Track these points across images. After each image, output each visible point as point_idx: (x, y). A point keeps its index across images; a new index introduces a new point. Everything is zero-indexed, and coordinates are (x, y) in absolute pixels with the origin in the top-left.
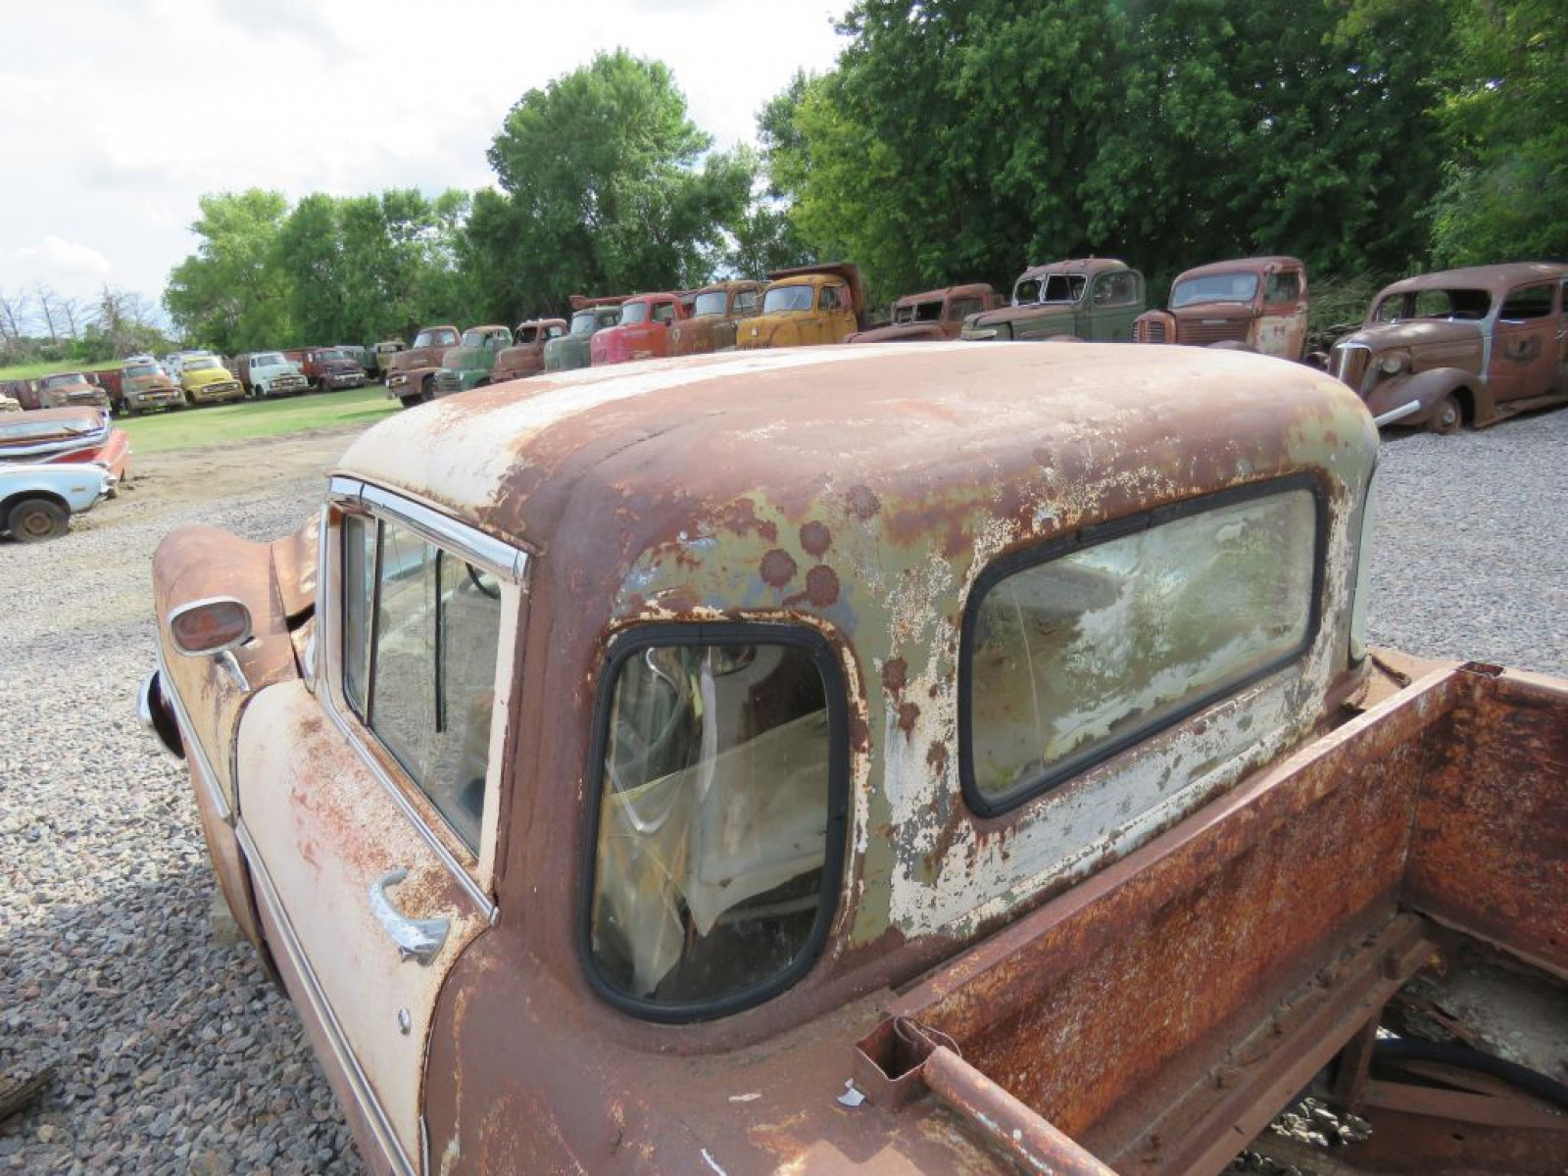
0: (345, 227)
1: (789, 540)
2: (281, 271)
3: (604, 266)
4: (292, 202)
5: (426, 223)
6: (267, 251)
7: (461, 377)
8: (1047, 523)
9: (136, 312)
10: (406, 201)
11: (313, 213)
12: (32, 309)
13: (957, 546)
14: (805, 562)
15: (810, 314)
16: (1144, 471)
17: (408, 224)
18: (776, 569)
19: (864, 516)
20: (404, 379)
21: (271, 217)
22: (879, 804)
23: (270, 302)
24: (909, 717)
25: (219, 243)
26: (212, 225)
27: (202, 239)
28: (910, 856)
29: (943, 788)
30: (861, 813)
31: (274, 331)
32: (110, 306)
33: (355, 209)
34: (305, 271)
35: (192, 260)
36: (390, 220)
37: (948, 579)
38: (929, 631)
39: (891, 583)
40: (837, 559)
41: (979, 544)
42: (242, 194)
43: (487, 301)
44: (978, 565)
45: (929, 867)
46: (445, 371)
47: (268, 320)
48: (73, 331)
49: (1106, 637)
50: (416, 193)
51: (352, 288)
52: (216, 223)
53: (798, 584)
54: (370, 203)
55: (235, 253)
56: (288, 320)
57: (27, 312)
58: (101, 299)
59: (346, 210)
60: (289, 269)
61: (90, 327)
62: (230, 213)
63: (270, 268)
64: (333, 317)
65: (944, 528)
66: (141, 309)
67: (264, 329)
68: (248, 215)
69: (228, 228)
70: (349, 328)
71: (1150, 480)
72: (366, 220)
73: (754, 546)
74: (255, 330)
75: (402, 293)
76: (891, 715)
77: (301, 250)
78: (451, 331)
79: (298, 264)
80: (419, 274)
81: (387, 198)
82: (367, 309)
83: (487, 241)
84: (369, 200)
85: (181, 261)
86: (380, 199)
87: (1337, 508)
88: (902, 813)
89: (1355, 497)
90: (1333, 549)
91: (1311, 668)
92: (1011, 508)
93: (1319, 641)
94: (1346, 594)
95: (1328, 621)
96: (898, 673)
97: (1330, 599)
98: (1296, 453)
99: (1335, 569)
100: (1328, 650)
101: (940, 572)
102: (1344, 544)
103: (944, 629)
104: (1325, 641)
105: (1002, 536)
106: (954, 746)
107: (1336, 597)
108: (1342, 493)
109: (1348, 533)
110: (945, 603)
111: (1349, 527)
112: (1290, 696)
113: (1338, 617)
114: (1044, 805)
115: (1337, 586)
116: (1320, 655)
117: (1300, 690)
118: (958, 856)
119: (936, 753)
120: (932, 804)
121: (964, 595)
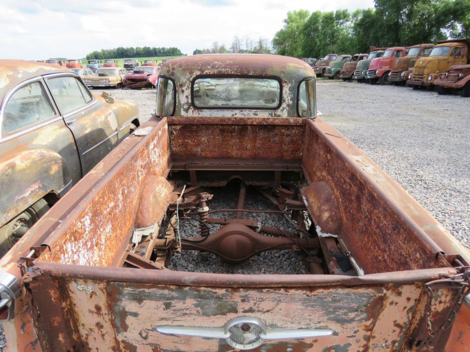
0: (322, 22)
1: (171, 69)
2: (302, 35)
3: (401, 37)
4: (311, 13)
5: (347, 21)
6: (301, 28)
7: (333, 70)
8: (207, 73)
9: (266, 45)
10: (342, 13)
11: (315, 17)
12: (244, 42)
13: (191, 73)
14: (171, 71)
15: (446, 57)
16: (227, 69)
17: (341, 21)
18: (168, 71)
19: (180, 67)
20: (318, 69)
21: (304, 18)
22: (179, 101)
23: (297, 44)
24: (183, 91)
25: (289, 25)
26: (289, 20)
27: (285, 24)
28: (184, 108)
29: (188, 101)
30: (177, 101)
31: (296, 52)
32: (260, 42)
33: (327, 16)
34: (308, 35)
35: (282, 30)
36: (336, 20)
37: (189, 77)
38: (186, 82)
39: (181, 75)
40: (175, 72)
41: (194, 73)
42: (298, 11)
43: (358, 47)
44: (194, 76)
45: (187, 110)
46: (329, 67)
47: (295, 49)
48: (251, 49)
49: (221, 92)
50: (347, 10)
51: (320, 41)
52: (290, 20)
53: (170, 73)
54: (332, 14)
55: (292, 28)
56: (301, 50)
57: (243, 43)
58: (259, 40)
59: (324, 16)
60: (304, 34)
61: (255, 48)
62: (294, 17)
63: (300, 34)
64: (312, 49)
65: (190, 71)
66: (267, 44)
67: (294, 51)
68: (298, 17)
69: (292, 21)
70: (316, 53)
71: (229, 71)
72: (329, 19)
73: (167, 68)
74: (292, 52)
75: (334, 43)
76: (180, 90)
77: (309, 28)
78: (336, 56)
79: (307, 33)
80: (340, 37)
81: (337, 12)
82: (322, 47)
83: (362, 27)
84: (331, 13)
85: (279, 30)
86: (335, 13)
87: (284, 84)
88: (182, 102)
89: (292, 84)
90: (284, 92)
91: (279, 112)
92: (201, 70)
93: (281, 108)
94: (291, 102)
95: (284, 105)
96: (181, 86)
97: (284, 101)
98: (270, 73)
99: (285, 96)
100: (285, 111)
101: (188, 75)
102: (288, 92)
103: (188, 82)
104: (284, 108)
105: (198, 73)
106: (190, 97)
107: (287, 101)
108: (286, 82)
109: (289, 90)
110: (188, 79)
111: (290, 89)
112: (271, 115)
113: (288, 105)
114: (206, 110)
115: (287, 99)
116: (282, 110)
117: (275, 115)
118: (191, 111)
119: (187, 97)
120: (187, 103)
121: (191, 79)
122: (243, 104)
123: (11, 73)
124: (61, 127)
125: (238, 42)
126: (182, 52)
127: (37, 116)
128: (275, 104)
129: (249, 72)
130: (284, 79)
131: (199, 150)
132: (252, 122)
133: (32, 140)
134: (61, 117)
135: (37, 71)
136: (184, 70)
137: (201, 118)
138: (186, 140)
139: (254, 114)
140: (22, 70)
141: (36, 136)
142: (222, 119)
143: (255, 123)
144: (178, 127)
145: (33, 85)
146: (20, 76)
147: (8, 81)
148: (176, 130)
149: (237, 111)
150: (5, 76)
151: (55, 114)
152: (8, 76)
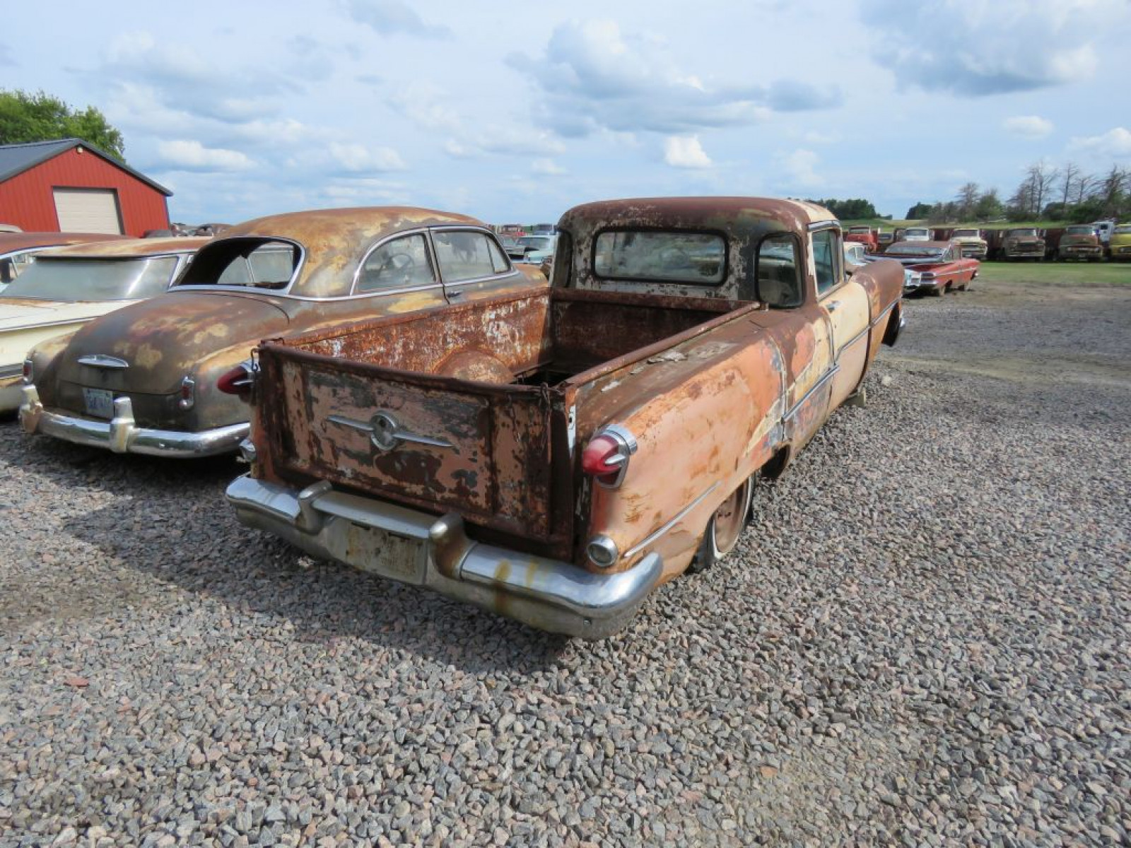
8: (615, 224)
28: (580, 277)
29: (586, 267)
30: (573, 266)
37: (591, 230)
38: (586, 238)
39: (581, 228)
40: (574, 222)
41: (599, 225)
53: (568, 224)
57: (1053, 185)
58: (1107, 176)
65: (593, 221)
76: (578, 249)
87: (731, 244)
88: (579, 268)
89: (745, 243)
90: (731, 256)
91: (722, 291)
92: (608, 220)
93: (727, 284)
94: (745, 274)
95: (731, 279)
96: (579, 243)
97: (732, 272)
98: (708, 224)
99: (733, 264)
100: (733, 289)
101: (589, 228)
102: (738, 256)
103: (588, 238)
104: (731, 285)
105: (603, 224)
106: (589, 260)
107: (736, 273)
108: (734, 240)
109: (740, 253)
110: (589, 233)
111: (742, 252)
112: (710, 295)
113: (739, 280)
114: (609, 282)
115: (736, 269)
116: (729, 288)
117: (716, 296)
118: (589, 282)
119: (585, 260)
120: (585, 269)
121: (593, 233)
122: (667, 274)
123: (386, 221)
124: (437, 297)
125: (1037, 183)
126: (877, 211)
127: (407, 278)
128: (717, 278)
129: (676, 222)
130: (731, 235)
131: (594, 345)
132: (669, 304)
133: (389, 305)
134: (441, 285)
135: (424, 222)
136: (586, 220)
137: (602, 292)
138: (576, 327)
139: (682, 292)
140: (402, 218)
141: (396, 301)
142: (625, 296)
143: (673, 306)
144: (566, 306)
145: (414, 239)
146: (397, 225)
147: (379, 230)
148: (562, 309)
149: (655, 286)
150: (378, 224)
151: (435, 279)
152: (382, 225)
